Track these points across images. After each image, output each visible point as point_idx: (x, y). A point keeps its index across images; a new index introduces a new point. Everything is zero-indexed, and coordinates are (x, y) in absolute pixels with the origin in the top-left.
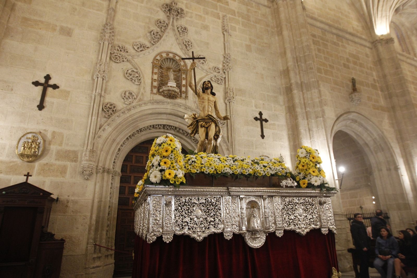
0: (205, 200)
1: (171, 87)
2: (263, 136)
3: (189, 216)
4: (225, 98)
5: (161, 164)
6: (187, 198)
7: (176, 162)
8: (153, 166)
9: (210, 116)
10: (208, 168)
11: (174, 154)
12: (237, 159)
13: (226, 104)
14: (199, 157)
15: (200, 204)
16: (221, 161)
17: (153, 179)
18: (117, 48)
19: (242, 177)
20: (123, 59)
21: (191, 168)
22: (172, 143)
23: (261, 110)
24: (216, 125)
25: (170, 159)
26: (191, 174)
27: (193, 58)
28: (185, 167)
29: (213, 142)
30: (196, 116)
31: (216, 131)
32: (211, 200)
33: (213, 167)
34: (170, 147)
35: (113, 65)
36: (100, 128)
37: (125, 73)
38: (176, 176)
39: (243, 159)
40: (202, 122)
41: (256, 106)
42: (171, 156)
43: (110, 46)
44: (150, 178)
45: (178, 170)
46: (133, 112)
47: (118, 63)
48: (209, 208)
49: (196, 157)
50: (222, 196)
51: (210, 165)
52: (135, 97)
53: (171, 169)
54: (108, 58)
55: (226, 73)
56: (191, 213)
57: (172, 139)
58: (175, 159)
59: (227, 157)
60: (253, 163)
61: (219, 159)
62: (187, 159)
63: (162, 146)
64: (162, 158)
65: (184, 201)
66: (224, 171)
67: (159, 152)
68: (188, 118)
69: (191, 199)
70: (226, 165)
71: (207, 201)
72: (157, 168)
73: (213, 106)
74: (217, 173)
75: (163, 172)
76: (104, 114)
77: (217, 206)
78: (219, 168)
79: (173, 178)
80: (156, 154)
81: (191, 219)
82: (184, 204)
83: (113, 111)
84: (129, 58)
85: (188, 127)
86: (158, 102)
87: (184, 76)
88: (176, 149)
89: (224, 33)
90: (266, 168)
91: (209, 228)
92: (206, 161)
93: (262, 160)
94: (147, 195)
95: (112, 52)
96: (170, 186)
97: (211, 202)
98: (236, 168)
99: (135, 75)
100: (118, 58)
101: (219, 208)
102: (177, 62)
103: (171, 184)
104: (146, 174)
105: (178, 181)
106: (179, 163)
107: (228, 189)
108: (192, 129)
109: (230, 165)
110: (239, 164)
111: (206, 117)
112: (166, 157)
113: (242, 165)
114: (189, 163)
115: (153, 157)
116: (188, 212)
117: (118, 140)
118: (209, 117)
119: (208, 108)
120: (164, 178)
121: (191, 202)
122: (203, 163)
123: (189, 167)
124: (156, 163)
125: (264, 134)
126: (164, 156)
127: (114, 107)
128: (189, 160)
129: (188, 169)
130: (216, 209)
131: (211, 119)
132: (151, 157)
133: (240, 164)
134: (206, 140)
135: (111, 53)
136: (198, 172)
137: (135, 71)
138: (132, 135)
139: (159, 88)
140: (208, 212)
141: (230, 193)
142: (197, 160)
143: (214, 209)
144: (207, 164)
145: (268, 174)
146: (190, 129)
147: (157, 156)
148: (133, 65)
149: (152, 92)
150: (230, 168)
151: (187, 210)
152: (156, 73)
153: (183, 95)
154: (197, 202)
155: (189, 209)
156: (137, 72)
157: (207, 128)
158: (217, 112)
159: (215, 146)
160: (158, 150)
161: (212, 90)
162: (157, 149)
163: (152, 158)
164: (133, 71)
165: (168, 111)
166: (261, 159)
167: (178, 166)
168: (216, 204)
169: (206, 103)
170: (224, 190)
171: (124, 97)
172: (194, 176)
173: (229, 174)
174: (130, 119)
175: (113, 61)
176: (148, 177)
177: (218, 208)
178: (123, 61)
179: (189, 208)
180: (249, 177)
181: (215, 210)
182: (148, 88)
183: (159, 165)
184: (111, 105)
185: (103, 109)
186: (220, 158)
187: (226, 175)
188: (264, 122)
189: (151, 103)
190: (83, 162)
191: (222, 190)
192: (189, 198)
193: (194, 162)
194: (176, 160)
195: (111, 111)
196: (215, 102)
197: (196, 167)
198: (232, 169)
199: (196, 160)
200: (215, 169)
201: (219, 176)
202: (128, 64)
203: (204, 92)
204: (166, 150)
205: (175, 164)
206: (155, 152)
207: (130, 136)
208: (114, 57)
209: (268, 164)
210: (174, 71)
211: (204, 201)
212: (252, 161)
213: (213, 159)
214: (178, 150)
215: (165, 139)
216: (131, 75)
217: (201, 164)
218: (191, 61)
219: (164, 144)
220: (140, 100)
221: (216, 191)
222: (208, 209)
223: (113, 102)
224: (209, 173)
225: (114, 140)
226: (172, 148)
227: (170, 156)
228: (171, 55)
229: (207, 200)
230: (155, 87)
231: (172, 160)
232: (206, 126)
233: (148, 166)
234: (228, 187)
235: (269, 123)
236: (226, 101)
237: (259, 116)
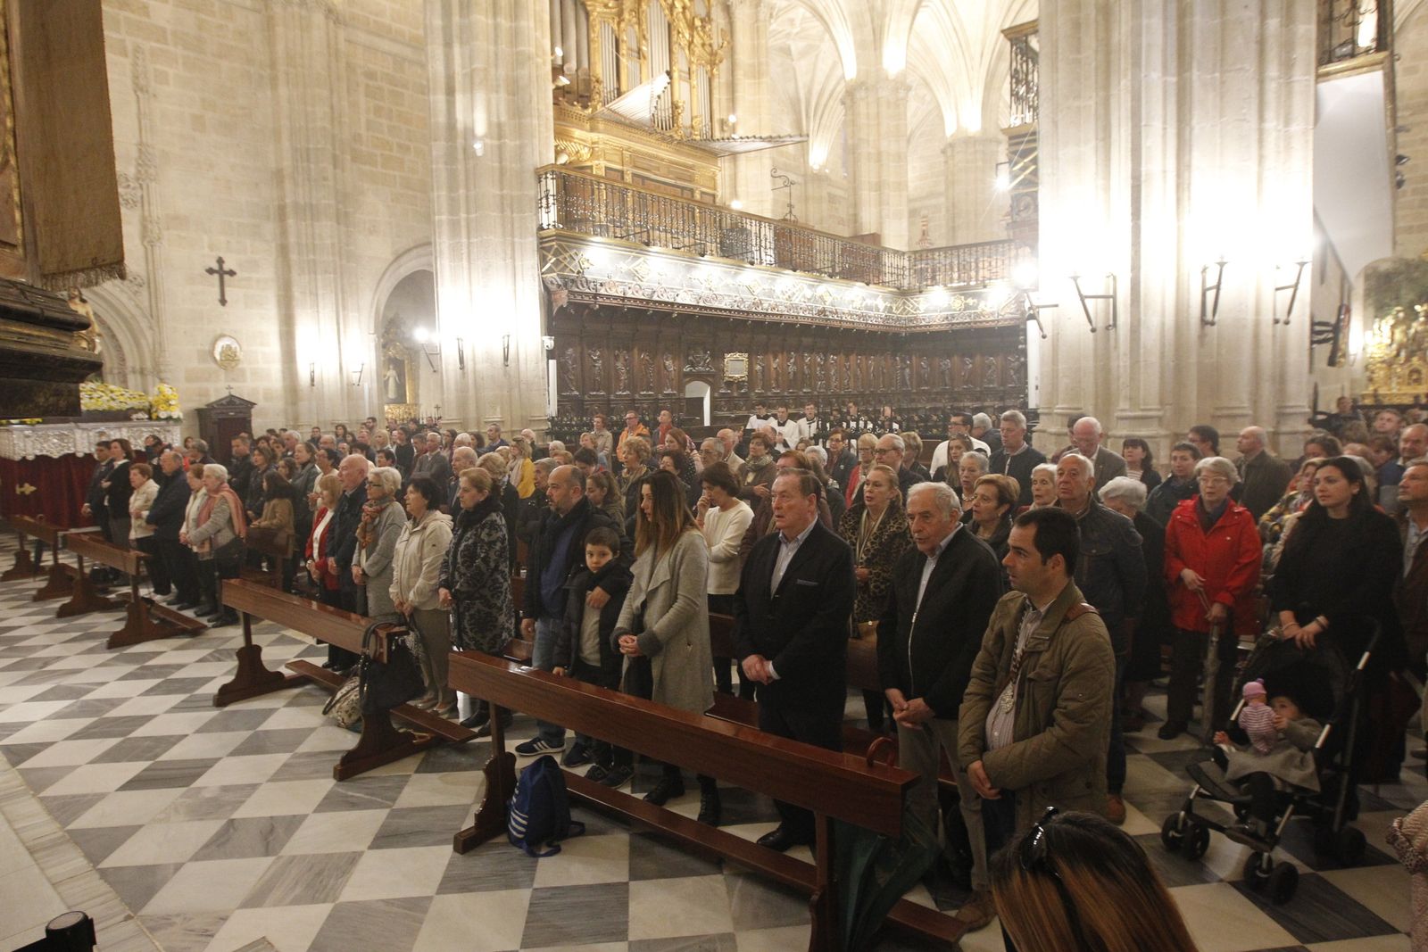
2: (223, 302)
3: (46, 443)
4: (143, 237)
13: (146, 248)
23: (221, 255)
41: (211, 248)
55: (144, 187)
81: (48, 445)
89: (139, 93)
125: (227, 298)
188: (227, 277)
235: (235, 277)
236: (145, 243)
237: (215, 266)
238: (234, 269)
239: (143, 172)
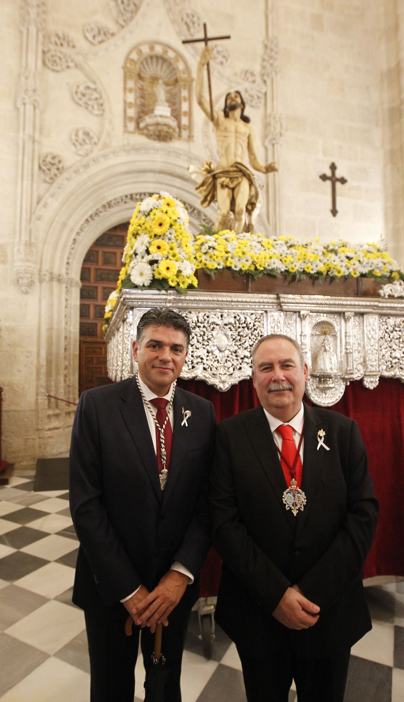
0: (235, 317)
1: (161, 116)
2: (334, 212)
3: (204, 346)
4: (265, 136)
5: (150, 249)
6: (201, 315)
7: (179, 247)
8: (136, 254)
9: (239, 166)
10: (239, 260)
11: (176, 231)
12: (295, 243)
13: (266, 149)
14: (221, 240)
15: (226, 325)
16: (264, 247)
17: (136, 279)
18: (54, 39)
19: (304, 277)
20: (67, 61)
21: (206, 260)
22: (169, 209)
23: (333, 161)
24: (251, 183)
25: (167, 241)
26: (206, 270)
27: (206, 40)
28: (195, 258)
29: (244, 217)
30: (212, 167)
31: (250, 195)
32: (246, 318)
33: (249, 258)
34: (166, 217)
35: (51, 76)
36: (38, 203)
37: (74, 92)
38: (179, 272)
39: (306, 245)
40: (224, 177)
41: (325, 152)
42: (170, 234)
43: (41, 35)
44: (131, 277)
45: (183, 262)
46: (94, 169)
47: (57, 71)
48: (241, 334)
49: (217, 239)
50: (266, 312)
51: (243, 253)
52: (96, 140)
53: (170, 260)
54: (40, 63)
55: (268, 83)
56: (208, 342)
57: (169, 202)
58: (177, 240)
59: (275, 240)
60: (325, 251)
61: (259, 242)
62: (199, 242)
63: (152, 216)
64: (152, 239)
65: (196, 319)
66: (269, 266)
67: (146, 228)
68: (196, 172)
69: (208, 317)
70: (274, 254)
71: (238, 320)
72: (143, 257)
73: (245, 145)
74: (256, 269)
75: (155, 265)
76: (43, 176)
77: (255, 329)
78: (259, 260)
79: (175, 277)
80: (140, 232)
81: (208, 352)
82: (196, 324)
83: (58, 169)
84: (79, 59)
85: (197, 189)
86: (137, 149)
87: (184, 93)
88: (178, 220)
90: (352, 262)
91: (240, 368)
92: (234, 247)
93: (343, 246)
94: (126, 309)
95: (46, 49)
96: (169, 292)
97: (245, 322)
98: (292, 260)
99: (92, 95)
100: (58, 60)
101: (260, 334)
102: (170, 64)
103: (171, 288)
104: (123, 270)
105: (183, 283)
106: (185, 247)
107: (278, 298)
108: (204, 194)
109: (281, 255)
110: (299, 252)
111: (232, 166)
112: (160, 236)
113: (305, 255)
114: (204, 251)
115: (136, 238)
116: (203, 340)
117: (71, 223)
118: (236, 167)
119: (236, 148)
120: (157, 276)
121: (208, 322)
122: (229, 250)
123: (204, 257)
124: (141, 250)
125: (338, 208)
126: (155, 235)
127: (60, 162)
128: (202, 244)
129: (201, 262)
130: (255, 336)
131: (241, 171)
132: (131, 239)
133: (301, 253)
134: (231, 213)
135: (44, 52)
136: (220, 267)
137: (92, 86)
138: (94, 215)
139: (138, 120)
140: (240, 340)
141: (281, 306)
142: (219, 244)
143: (250, 335)
144: (237, 252)
145: (355, 274)
146: (200, 192)
147: (143, 234)
148: (87, 75)
149: (126, 130)
150: (281, 260)
151: (201, 335)
152: (131, 91)
153: (185, 134)
154: (220, 322)
155: (204, 335)
156: (95, 90)
157: (233, 189)
158: (253, 157)
159: (249, 225)
160: (144, 224)
161: (243, 110)
162: (142, 222)
163: (133, 239)
164: (88, 88)
165: (158, 166)
166: (341, 245)
167: (183, 254)
168: (254, 325)
169: (231, 140)
170: (270, 301)
171: (77, 141)
172: (212, 274)
173: (279, 272)
174: (90, 183)
175: (49, 68)
176: (128, 276)
177: (258, 333)
178: (68, 67)
179: (204, 332)
180: (317, 278)
181: (253, 337)
182: (119, 121)
183: (148, 252)
184: (54, 158)
185: (40, 168)
186: (262, 241)
187: (274, 273)
188: (338, 185)
189: (124, 150)
190: (17, 264)
191: (265, 300)
192: (205, 315)
193: (211, 249)
194: (179, 241)
195: (54, 170)
196: (249, 137)
197: (217, 257)
198: (284, 262)
199: (215, 245)
200: (253, 263)
201: (261, 275)
202: (77, 72)
203: (227, 115)
204: (160, 222)
205: (176, 251)
206: (139, 228)
207: (91, 216)
208: (50, 59)
209: (356, 253)
210: (167, 84)
211: (232, 320)
212: (325, 248)
213: (249, 243)
214: (182, 223)
215: (157, 203)
216: (84, 95)
217: (225, 251)
218: (202, 44)
219: (154, 211)
220: (105, 146)
221: (255, 302)
222: (239, 335)
223: (56, 152)
224: (241, 270)
225: (64, 224)
226: (170, 218)
227: (168, 233)
228: (159, 50)
229: (238, 318)
230: (131, 119)
231: (172, 243)
232: (232, 186)
233: (127, 255)
234: (278, 295)
235: (346, 185)
236: (267, 143)
237: (329, 173)
238: (346, 177)
239: (268, 67)
